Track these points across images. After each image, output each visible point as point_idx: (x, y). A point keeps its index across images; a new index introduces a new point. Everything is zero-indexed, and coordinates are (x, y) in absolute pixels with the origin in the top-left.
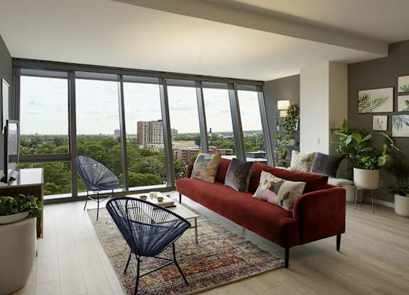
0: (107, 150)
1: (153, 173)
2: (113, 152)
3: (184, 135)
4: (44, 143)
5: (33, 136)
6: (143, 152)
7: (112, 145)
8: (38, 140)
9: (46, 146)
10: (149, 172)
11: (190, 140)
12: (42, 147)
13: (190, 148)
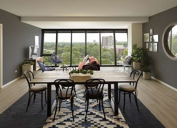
0: (90, 49)
1: (107, 58)
2: (93, 50)
3: (119, 42)
4: (67, 46)
5: (63, 43)
6: (104, 49)
7: (92, 47)
8: (65, 45)
9: (68, 47)
10: (106, 58)
11: (122, 44)
12: (66, 48)
13: (122, 48)
